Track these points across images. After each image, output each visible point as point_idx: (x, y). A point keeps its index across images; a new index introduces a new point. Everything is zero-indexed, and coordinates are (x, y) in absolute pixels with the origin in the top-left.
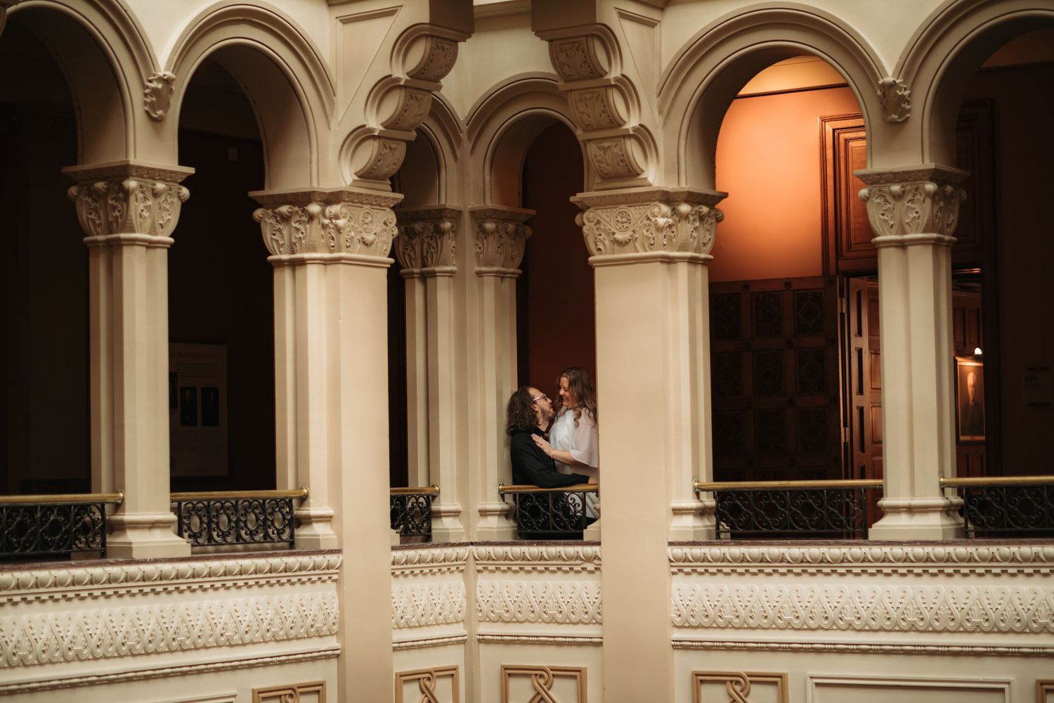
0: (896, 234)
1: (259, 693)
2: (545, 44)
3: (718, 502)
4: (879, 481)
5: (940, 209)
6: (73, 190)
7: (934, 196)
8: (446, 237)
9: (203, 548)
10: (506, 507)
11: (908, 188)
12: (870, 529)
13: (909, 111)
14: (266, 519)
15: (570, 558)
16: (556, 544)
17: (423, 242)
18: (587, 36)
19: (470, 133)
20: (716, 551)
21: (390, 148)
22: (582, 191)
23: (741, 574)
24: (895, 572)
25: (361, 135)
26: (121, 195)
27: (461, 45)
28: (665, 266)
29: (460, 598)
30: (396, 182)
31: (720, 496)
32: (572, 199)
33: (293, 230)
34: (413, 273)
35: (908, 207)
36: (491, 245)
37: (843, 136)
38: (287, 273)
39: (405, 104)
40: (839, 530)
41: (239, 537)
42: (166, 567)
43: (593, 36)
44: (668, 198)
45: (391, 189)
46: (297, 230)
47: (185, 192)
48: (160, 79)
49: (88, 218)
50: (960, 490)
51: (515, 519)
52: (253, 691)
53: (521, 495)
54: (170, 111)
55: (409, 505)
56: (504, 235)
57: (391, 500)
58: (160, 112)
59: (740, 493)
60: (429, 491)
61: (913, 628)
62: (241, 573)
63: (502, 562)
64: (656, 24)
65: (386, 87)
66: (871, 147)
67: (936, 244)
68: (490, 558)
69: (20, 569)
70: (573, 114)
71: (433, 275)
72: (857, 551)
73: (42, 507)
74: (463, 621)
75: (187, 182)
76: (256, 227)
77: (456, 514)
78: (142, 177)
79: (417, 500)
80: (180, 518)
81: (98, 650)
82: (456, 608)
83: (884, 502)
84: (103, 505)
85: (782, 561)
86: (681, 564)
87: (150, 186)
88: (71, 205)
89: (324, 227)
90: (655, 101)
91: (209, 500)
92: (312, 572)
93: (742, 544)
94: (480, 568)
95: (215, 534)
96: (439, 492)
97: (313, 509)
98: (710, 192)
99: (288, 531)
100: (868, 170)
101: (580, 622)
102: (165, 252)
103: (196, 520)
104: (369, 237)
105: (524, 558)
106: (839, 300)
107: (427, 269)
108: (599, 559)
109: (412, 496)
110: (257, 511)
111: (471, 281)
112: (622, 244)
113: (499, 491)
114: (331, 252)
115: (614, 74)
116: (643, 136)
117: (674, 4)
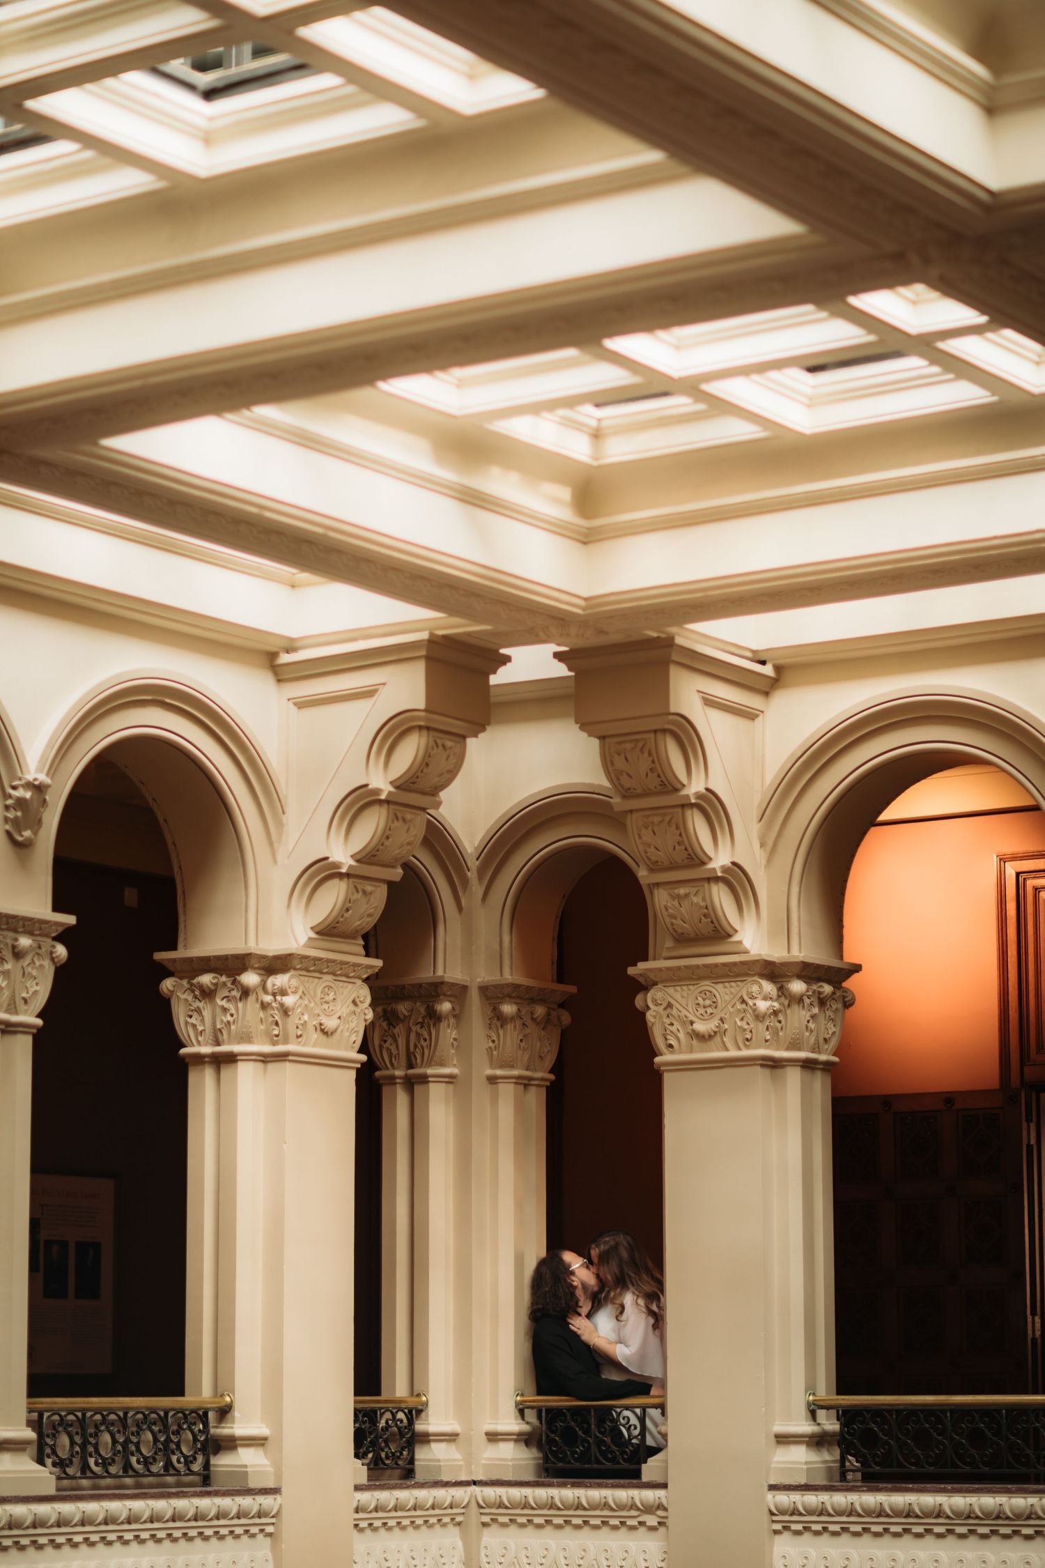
2: (595, 742)
3: (843, 1425)
8: (443, 1025)
9: (74, 1482)
10: (525, 1428)
14: (168, 1440)
15: (621, 1507)
16: (600, 1486)
17: (409, 1030)
18: (655, 731)
19: (481, 871)
20: (841, 1499)
21: (364, 892)
22: (646, 959)
23: (877, 1535)
25: (322, 871)
27: (472, 742)
28: (767, 1071)
29: (456, 1565)
30: (371, 943)
31: (848, 1415)
32: (631, 971)
33: (218, 1010)
34: (394, 1077)
36: (510, 1037)
37: (1031, 883)
38: (208, 1074)
39: (388, 828)
41: (127, 1467)
42: (18, 1510)
43: (664, 731)
44: (773, 972)
45: (363, 952)
46: (225, 1010)
47: (61, 951)
48: (29, 785)
51: (540, 1447)
53: (548, 1410)
54: (42, 832)
55: (382, 1424)
56: (529, 1022)
57: (356, 1415)
58: (27, 833)
59: (877, 1413)
60: (412, 1402)
62: (129, 1521)
63: (518, 1511)
64: (757, 716)
65: (359, 801)
68: (501, 1505)
70: (635, 845)
71: (424, 1080)
75: (64, 936)
76: (164, 1005)
77: (451, 1437)
79: (394, 1415)
80: (41, 1436)
85: (938, 1516)
86: (787, 1518)
87: (10, 942)
89: (264, 1006)
90: (755, 828)
91: (84, 1411)
92: (236, 1521)
93: (878, 1490)
94: (486, 1519)
95: (92, 1461)
96: (427, 1404)
97: (239, 1427)
98: (834, 963)
99: (200, 1458)
102: (29, 1038)
103: (64, 1440)
104: (331, 1023)
105: (552, 1506)
106: (1025, 1125)
107: (411, 1072)
108: (665, 1509)
109: (387, 1410)
110: (155, 1428)
111: (480, 1090)
112: (704, 1038)
113: (517, 1404)
114: (274, 1043)
115: (694, 787)
116: (736, 879)
117: (784, 687)
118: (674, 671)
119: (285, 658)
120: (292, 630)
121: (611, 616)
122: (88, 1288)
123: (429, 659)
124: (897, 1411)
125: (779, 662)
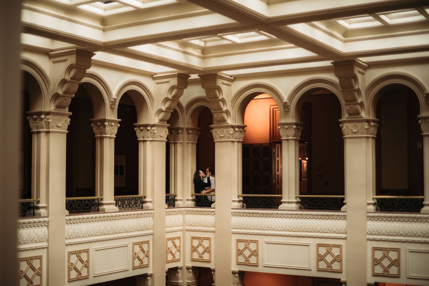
0: (286, 137)
1: (134, 243)
2: (204, 90)
3: (243, 199)
4: (281, 195)
5: (297, 132)
6: (92, 124)
7: (295, 129)
8: (180, 134)
9: (121, 209)
10: (193, 198)
11: (289, 127)
12: (279, 207)
13: (290, 108)
14: (136, 202)
15: (208, 211)
16: (205, 208)
17: (174, 135)
18: (214, 89)
19: (186, 109)
20: (243, 211)
21: (167, 114)
22: (212, 124)
23: (248, 216)
24: (284, 217)
25: (160, 111)
26: (104, 126)
27: (184, 90)
28: (232, 143)
29: (182, 220)
30: (168, 122)
31: (244, 197)
32: (210, 126)
33: (144, 133)
34: (172, 143)
35: (289, 131)
36: (191, 136)
37: (275, 110)
38: (142, 143)
39: (171, 104)
40: (271, 207)
41: (130, 206)
42: (113, 214)
43: (216, 89)
44: (233, 127)
45: (167, 123)
46: (145, 133)
47: (119, 125)
48: (114, 99)
49: (96, 131)
50: (300, 198)
51: (195, 201)
52: (133, 243)
53: (196, 196)
54: (116, 106)
55: (170, 198)
56: (194, 134)
57: (166, 197)
58: (113, 106)
59: (249, 197)
60: (175, 194)
61: (288, 230)
62: (130, 215)
63: (192, 212)
64: (231, 85)
65: (166, 100)
66: (281, 117)
67: (296, 140)
68: (189, 211)
69: (79, 215)
70: (211, 106)
71: (177, 143)
72: (276, 212)
73: (84, 200)
74: (182, 225)
75: (119, 123)
76: (135, 132)
77: (181, 200)
78: (109, 122)
79: (172, 197)
80: (116, 202)
81: (97, 234)
82: (181, 222)
83: (282, 200)
84: (98, 199)
85: (258, 214)
86: (234, 214)
87: (110, 124)
88: (92, 128)
89: (151, 132)
90: (230, 104)
91: (123, 198)
92: (147, 214)
93: (248, 209)
94: (186, 213)
95: (124, 206)
96: (177, 195)
97: (147, 199)
98: (242, 125)
99: (141, 204)
100: (280, 122)
101: (210, 227)
102: (114, 139)
103: (120, 202)
104: (162, 135)
105: (197, 211)
106: (273, 149)
107: (175, 142)
108: (215, 212)
109: (171, 196)
110: (134, 200)
111: (185, 144)
112: (222, 137)
113: (191, 195)
114: (153, 138)
115: (221, 97)
116: (227, 112)
117: (235, 81)
118: (217, 79)
119: (154, 76)
120: (156, 72)
121: (207, 71)
122: (122, 173)
123: (178, 77)
124: (252, 197)
125: (235, 77)
